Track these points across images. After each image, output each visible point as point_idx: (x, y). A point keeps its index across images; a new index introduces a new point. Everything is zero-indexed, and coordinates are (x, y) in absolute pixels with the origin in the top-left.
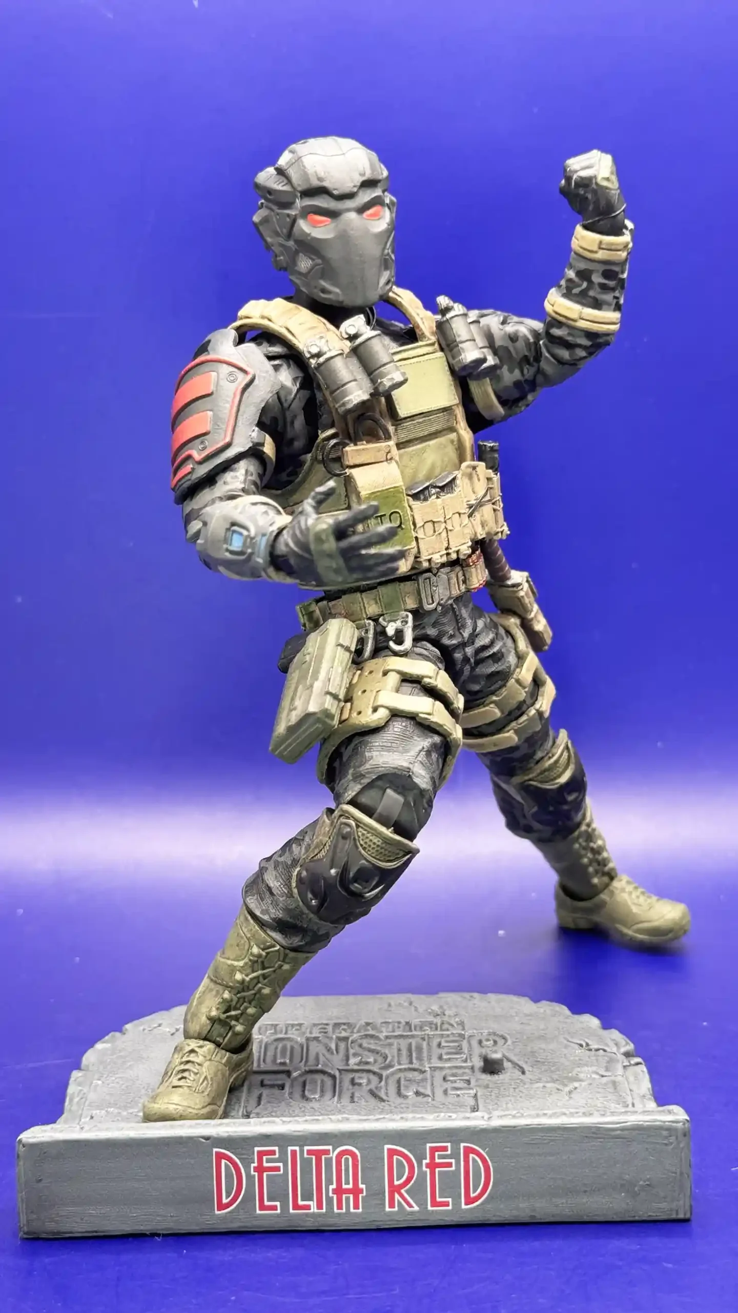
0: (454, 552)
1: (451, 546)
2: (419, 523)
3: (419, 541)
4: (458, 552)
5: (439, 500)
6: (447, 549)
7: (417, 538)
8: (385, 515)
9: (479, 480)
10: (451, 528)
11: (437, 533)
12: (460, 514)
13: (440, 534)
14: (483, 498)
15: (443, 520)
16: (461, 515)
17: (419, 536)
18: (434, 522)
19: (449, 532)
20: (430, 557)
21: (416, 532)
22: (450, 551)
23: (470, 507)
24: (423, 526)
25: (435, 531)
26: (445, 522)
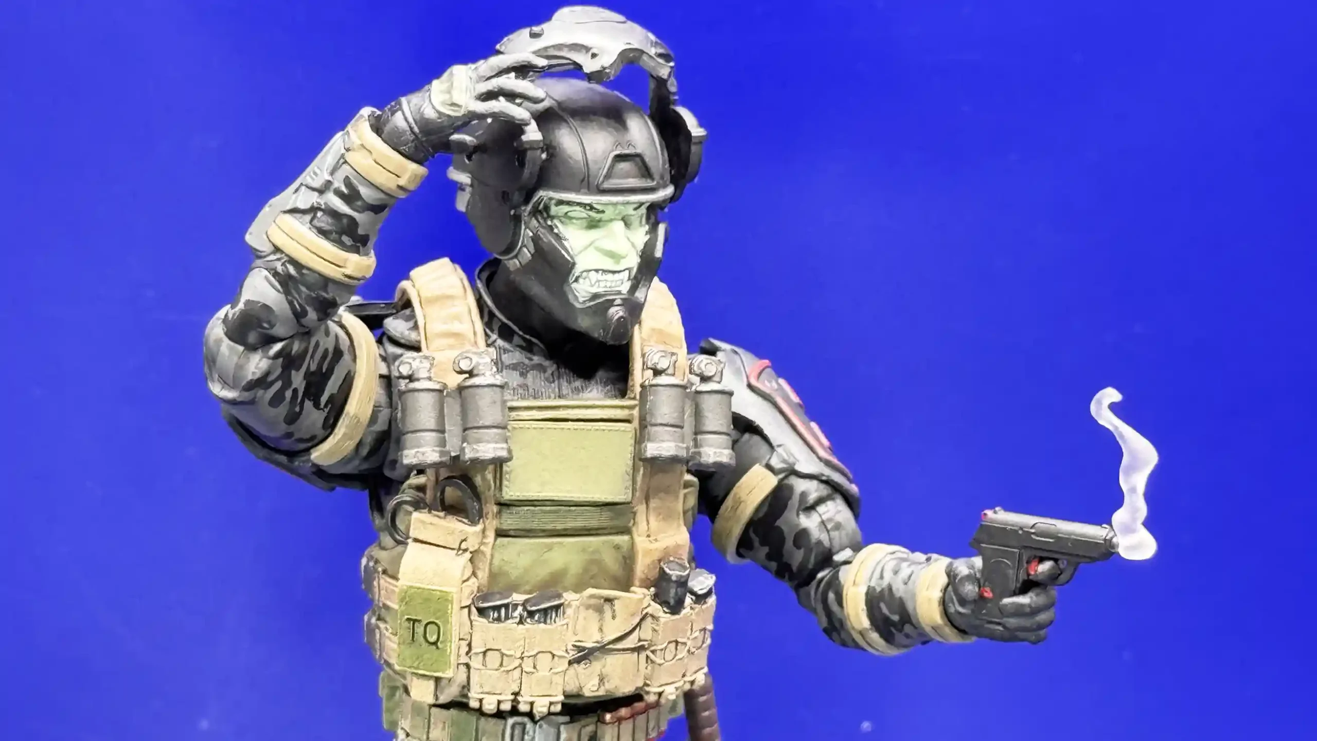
0: (526, 703)
1: (522, 693)
2: (478, 648)
3: (472, 671)
4: (532, 704)
5: (521, 626)
6: (516, 694)
7: (468, 666)
8: (419, 621)
9: (614, 617)
10: (531, 669)
11: (503, 669)
12: (553, 656)
13: (508, 671)
14: (610, 643)
15: (519, 655)
16: (556, 658)
17: (472, 664)
18: (503, 655)
19: (524, 673)
20: (481, 696)
21: (470, 658)
22: (519, 698)
23: (580, 649)
24: (485, 653)
25: (501, 665)
26: (522, 658)
